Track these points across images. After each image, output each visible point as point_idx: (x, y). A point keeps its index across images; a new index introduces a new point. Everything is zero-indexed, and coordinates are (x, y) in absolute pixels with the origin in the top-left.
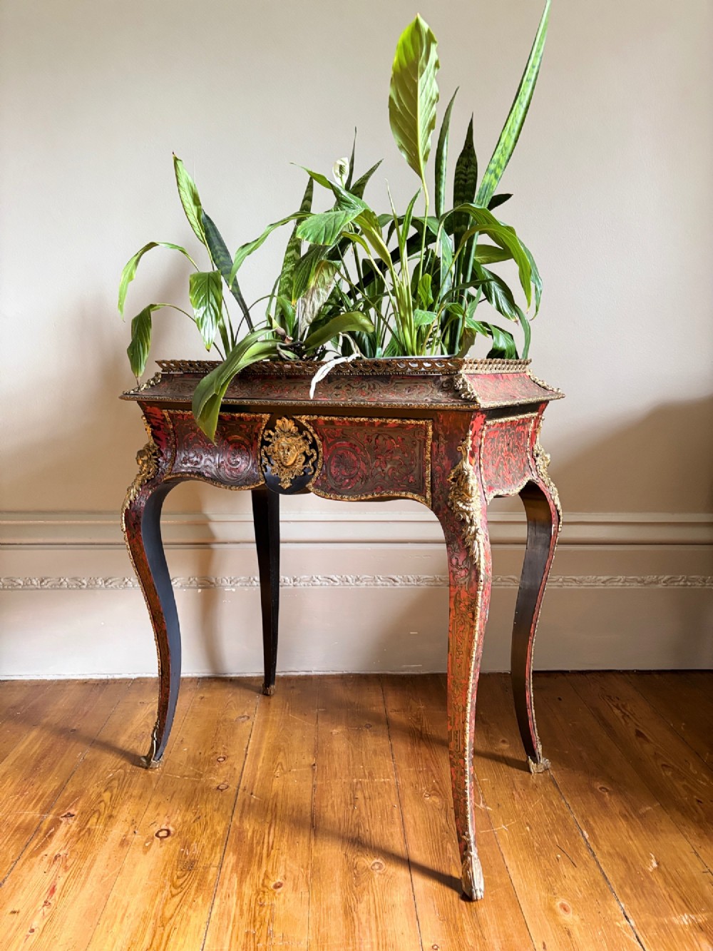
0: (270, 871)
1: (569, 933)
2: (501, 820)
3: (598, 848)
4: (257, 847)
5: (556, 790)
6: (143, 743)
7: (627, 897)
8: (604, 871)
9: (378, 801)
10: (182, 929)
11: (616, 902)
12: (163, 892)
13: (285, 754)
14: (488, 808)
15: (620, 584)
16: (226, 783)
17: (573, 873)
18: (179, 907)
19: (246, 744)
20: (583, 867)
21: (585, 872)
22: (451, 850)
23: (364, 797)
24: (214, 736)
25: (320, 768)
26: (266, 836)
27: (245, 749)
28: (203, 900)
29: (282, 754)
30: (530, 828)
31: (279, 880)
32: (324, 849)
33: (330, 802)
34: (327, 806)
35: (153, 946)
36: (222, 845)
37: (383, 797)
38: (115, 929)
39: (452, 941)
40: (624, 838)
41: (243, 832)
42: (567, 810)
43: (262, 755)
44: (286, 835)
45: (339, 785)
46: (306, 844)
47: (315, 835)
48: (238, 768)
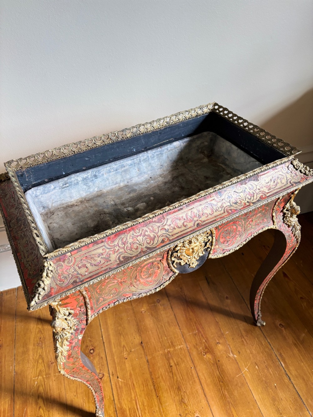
2: (243, 364)
3: (290, 372)
6: (44, 348)
7: (311, 406)
8: (297, 390)
9: (183, 365)
11: (308, 412)
13: (124, 337)
14: (235, 356)
16: (101, 372)
17: (285, 396)
19: (101, 334)
20: (288, 389)
21: (289, 393)
22: (228, 395)
23: (175, 364)
25: (146, 345)
26: (137, 411)
27: (101, 338)
29: (122, 337)
30: (258, 367)
32: (169, 413)
33: (160, 373)
34: (159, 377)
37: (184, 361)
40: (299, 362)
41: (124, 411)
42: (270, 347)
43: (112, 341)
44: (146, 408)
45: (160, 357)
46: (158, 412)
47: (161, 404)
48: (104, 356)
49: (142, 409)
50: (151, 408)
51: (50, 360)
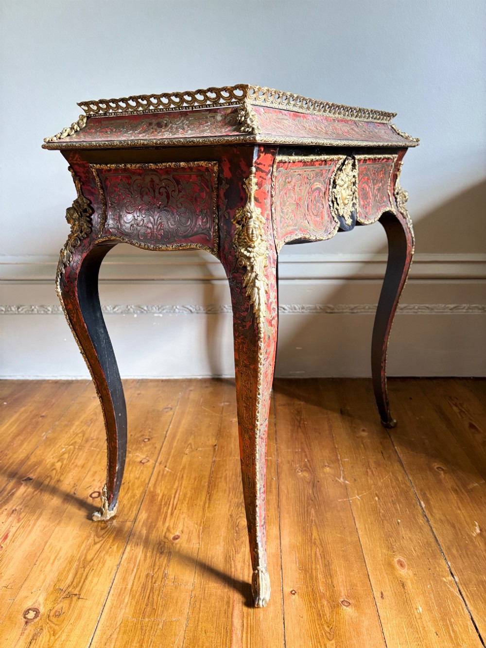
0: (172, 526)
1: (403, 585)
2: (356, 492)
3: (431, 515)
4: (164, 507)
5: (402, 468)
6: (90, 427)
7: (453, 556)
8: (435, 534)
10: (98, 571)
11: (444, 561)
12: (88, 540)
13: (195, 437)
14: (347, 482)
15: (464, 311)
16: (147, 458)
17: (410, 535)
18: (99, 552)
19: (167, 429)
20: (419, 530)
21: (420, 534)
22: (314, 515)
24: (143, 422)
25: (220, 448)
26: (172, 499)
27: (165, 433)
28: (117, 547)
29: (192, 436)
30: (379, 499)
31: (177, 533)
32: (215, 511)
33: (224, 474)
34: (221, 478)
35: (73, 583)
36: (138, 505)
38: (47, 569)
39: (307, 587)
40: (454, 508)
41: (156, 495)
42: (409, 484)
43: (178, 437)
44: (187, 499)
45: (233, 461)
46: (202, 506)
47: (210, 499)
48: (158, 446)
49: (180, 498)
50: (194, 500)
51: (92, 436)
